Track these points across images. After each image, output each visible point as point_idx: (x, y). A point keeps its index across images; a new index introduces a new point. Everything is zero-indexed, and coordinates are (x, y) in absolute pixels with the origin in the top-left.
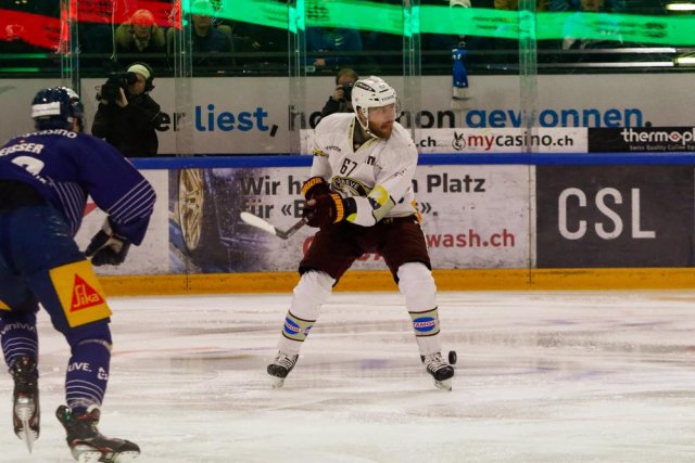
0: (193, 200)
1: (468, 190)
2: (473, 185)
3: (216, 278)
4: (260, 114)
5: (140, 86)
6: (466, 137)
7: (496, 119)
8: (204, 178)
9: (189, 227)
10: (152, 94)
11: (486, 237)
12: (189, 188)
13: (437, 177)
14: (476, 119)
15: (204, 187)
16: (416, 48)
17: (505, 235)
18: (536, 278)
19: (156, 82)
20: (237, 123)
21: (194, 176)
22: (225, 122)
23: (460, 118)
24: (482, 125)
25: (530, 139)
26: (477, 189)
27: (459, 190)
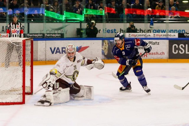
0: (106, 46)
1: (156, 44)
2: (157, 43)
3: (110, 60)
4: (115, 30)
5: (94, 25)
6: (156, 35)
7: (158, 31)
8: (108, 42)
9: (105, 51)
10: (96, 26)
11: (159, 53)
12: (105, 44)
13: (151, 42)
14: (155, 31)
15: (108, 43)
16: (147, 18)
17: (163, 53)
18: (168, 61)
19: (96, 24)
20: (111, 32)
21: (106, 41)
22: (108, 31)
23: (152, 31)
24: (156, 32)
25: (167, 35)
26: (158, 44)
27: (155, 44)
